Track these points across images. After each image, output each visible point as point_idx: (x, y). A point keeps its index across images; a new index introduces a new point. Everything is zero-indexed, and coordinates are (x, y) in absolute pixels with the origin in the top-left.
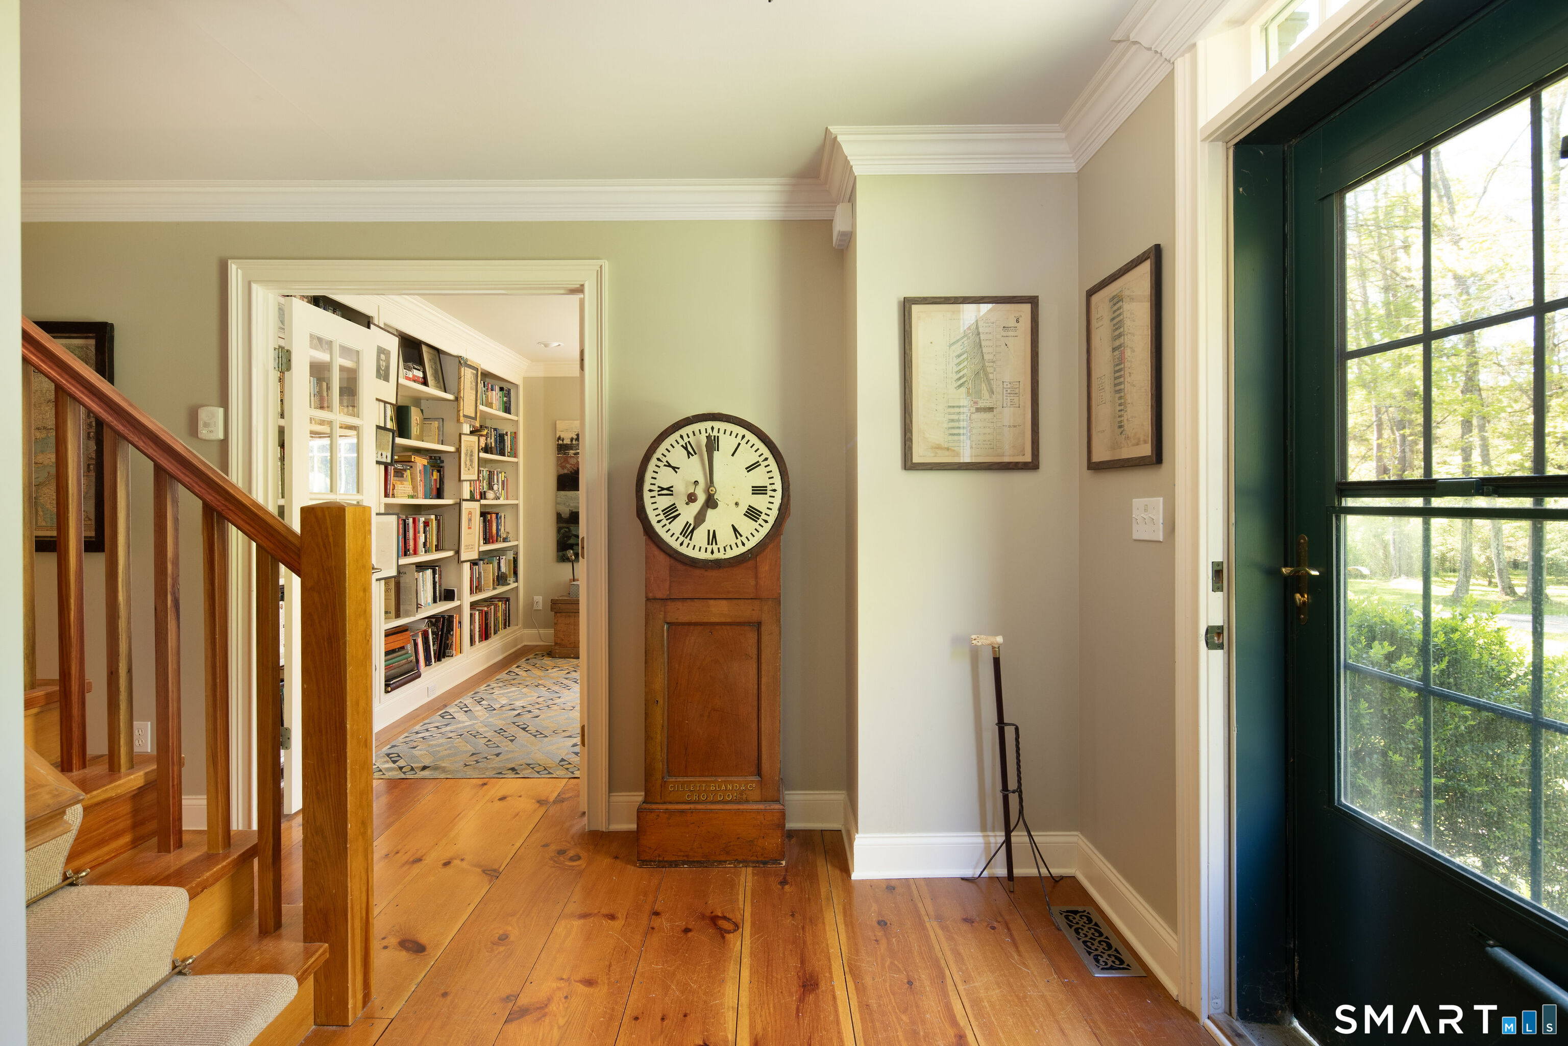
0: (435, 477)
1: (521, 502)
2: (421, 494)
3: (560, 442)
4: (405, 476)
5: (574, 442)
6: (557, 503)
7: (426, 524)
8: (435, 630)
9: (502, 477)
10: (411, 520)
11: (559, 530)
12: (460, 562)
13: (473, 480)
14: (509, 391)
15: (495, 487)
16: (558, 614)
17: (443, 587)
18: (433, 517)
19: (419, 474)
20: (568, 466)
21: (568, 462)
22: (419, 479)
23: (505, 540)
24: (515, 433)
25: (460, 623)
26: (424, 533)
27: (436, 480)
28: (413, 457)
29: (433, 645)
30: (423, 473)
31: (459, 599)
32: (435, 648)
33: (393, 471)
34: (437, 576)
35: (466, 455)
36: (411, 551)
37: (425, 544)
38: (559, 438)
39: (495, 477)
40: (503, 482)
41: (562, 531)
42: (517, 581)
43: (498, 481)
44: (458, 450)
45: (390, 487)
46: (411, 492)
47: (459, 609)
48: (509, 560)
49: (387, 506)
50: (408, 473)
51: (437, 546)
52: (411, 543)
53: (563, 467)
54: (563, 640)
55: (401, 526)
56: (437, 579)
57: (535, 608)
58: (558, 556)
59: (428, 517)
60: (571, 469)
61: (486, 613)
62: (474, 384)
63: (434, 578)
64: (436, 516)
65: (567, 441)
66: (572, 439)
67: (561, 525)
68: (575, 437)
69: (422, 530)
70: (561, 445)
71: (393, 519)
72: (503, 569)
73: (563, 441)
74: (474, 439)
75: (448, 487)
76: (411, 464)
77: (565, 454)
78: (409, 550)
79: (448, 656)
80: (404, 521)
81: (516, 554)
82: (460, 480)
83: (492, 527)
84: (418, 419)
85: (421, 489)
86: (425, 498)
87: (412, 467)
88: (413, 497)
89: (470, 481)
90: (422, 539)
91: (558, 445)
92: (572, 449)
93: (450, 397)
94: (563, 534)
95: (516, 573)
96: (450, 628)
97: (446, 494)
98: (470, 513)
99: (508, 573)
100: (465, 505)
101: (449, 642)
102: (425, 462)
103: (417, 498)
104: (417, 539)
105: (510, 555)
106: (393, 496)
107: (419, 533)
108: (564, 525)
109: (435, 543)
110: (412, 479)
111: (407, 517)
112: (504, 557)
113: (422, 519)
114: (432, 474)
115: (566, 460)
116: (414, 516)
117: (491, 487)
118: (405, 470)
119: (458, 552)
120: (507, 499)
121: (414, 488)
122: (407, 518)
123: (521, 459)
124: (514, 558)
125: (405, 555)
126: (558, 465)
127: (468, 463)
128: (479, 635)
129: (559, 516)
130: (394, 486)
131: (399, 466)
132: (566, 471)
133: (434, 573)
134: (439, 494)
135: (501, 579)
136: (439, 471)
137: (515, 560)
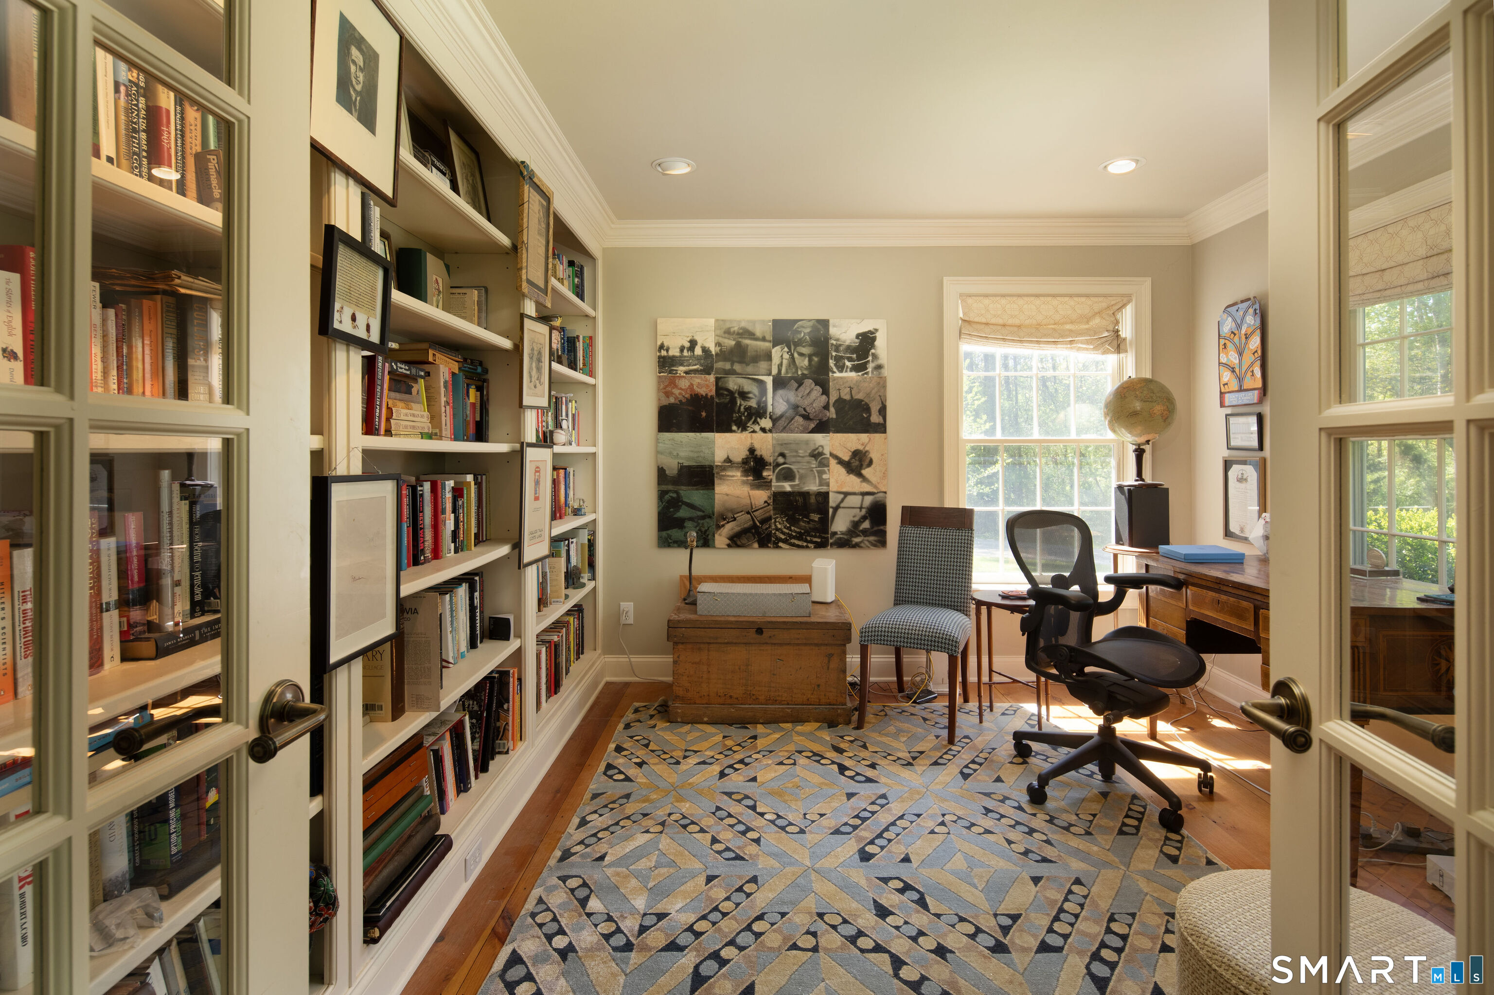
0: (472, 399)
1: (599, 450)
2: (447, 431)
3: (664, 353)
4: (414, 391)
5: (685, 353)
6: (658, 452)
7: (458, 493)
8: (476, 708)
9: (572, 406)
10: (427, 486)
11: (662, 495)
12: (521, 566)
13: (542, 408)
14: (582, 268)
15: (564, 424)
16: (681, 646)
17: (488, 614)
18: (470, 478)
19: (443, 390)
20: (676, 392)
21: (676, 386)
22: (443, 399)
23: (577, 512)
24: (591, 338)
25: (520, 680)
26: (454, 510)
27: (473, 405)
28: (431, 352)
29: (473, 739)
30: (450, 387)
31: (518, 636)
32: (476, 747)
33: (387, 378)
34: (477, 594)
35: (531, 358)
36: (428, 554)
37: (455, 534)
38: (662, 347)
39: (564, 407)
40: (574, 415)
41: (667, 497)
42: (593, 578)
43: (567, 415)
44: (518, 348)
45: (380, 413)
46: (427, 427)
47: (517, 656)
48: (582, 545)
49: (368, 455)
50: (420, 385)
51: (477, 536)
52: (428, 535)
53: (668, 394)
54: (687, 691)
55: (405, 501)
56: (477, 602)
57: (623, 620)
58: (660, 538)
59: (460, 478)
60: (680, 397)
61: (557, 646)
62: (544, 226)
63: (471, 599)
64: (475, 479)
65: (674, 352)
66: (682, 349)
67: (665, 487)
68: (687, 345)
69: (449, 506)
70: (664, 357)
71: (386, 490)
72: (574, 561)
73: (667, 350)
74: (543, 329)
75: (497, 418)
76: (427, 367)
77: (671, 372)
78: (423, 551)
79: (500, 753)
80: (414, 489)
81: (593, 534)
82: (521, 405)
83: (559, 491)
84: (440, 281)
85: (446, 420)
86: (456, 439)
87: (428, 374)
88: (430, 436)
89: (537, 408)
90: (450, 525)
91: (660, 357)
92: (682, 365)
93: (504, 240)
94: (668, 502)
95: (592, 565)
96: (504, 698)
97: (492, 433)
98: (537, 470)
99: (580, 566)
100: (532, 454)
101: (501, 724)
102: (455, 367)
103: (440, 438)
104: (441, 526)
105: (584, 537)
106: (388, 433)
107: (444, 512)
108: (670, 487)
109: (474, 530)
110: (428, 399)
111: (418, 480)
112: (574, 540)
113: (450, 484)
114: (468, 396)
115: (672, 383)
116: (434, 477)
117: (558, 425)
118: (415, 379)
119: (517, 546)
120: (578, 445)
121: (434, 418)
122: (419, 482)
123: (599, 381)
124: (589, 540)
125: (416, 562)
126: (659, 390)
127: (534, 373)
128: (547, 688)
129: (661, 473)
130: (390, 411)
131: (403, 369)
132: (672, 400)
133: (472, 590)
134: (480, 435)
135: (572, 579)
136: (479, 389)
137: (591, 545)
